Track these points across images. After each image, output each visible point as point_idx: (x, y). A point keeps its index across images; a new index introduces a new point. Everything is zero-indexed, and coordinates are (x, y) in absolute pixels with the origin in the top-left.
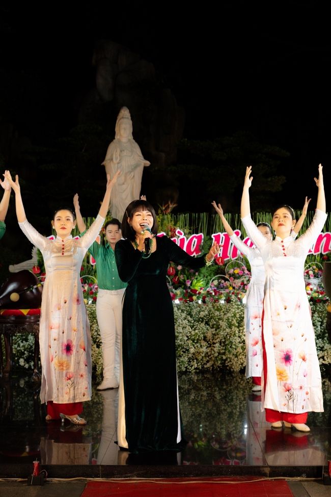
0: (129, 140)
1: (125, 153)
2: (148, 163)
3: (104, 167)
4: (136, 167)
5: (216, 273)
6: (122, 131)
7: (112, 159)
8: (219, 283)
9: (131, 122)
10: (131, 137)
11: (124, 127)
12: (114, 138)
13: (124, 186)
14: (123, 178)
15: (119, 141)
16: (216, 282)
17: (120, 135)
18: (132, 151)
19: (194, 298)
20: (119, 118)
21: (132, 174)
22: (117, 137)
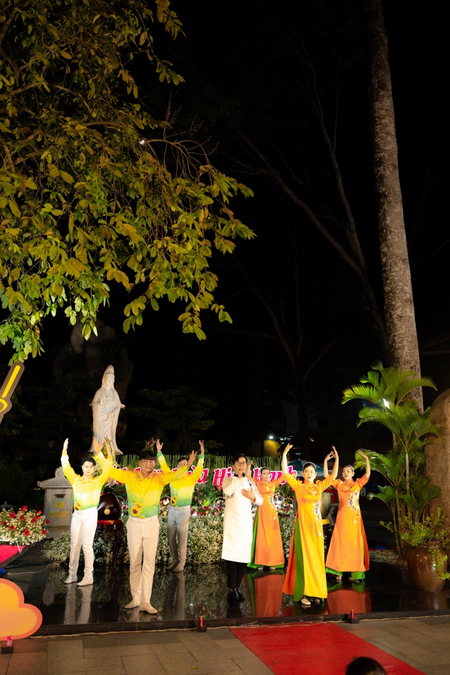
0: (112, 389)
1: (108, 398)
2: (124, 406)
3: (91, 407)
4: (116, 408)
5: (217, 496)
6: (108, 382)
7: (99, 402)
8: (221, 503)
9: (114, 376)
10: (113, 387)
11: (109, 379)
12: (101, 387)
13: (106, 422)
14: (106, 416)
15: (105, 389)
16: (219, 502)
17: (106, 385)
18: (113, 397)
19: (207, 512)
20: (106, 372)
21: (113, 414)
22: (103, 386)
